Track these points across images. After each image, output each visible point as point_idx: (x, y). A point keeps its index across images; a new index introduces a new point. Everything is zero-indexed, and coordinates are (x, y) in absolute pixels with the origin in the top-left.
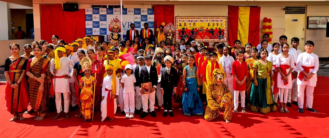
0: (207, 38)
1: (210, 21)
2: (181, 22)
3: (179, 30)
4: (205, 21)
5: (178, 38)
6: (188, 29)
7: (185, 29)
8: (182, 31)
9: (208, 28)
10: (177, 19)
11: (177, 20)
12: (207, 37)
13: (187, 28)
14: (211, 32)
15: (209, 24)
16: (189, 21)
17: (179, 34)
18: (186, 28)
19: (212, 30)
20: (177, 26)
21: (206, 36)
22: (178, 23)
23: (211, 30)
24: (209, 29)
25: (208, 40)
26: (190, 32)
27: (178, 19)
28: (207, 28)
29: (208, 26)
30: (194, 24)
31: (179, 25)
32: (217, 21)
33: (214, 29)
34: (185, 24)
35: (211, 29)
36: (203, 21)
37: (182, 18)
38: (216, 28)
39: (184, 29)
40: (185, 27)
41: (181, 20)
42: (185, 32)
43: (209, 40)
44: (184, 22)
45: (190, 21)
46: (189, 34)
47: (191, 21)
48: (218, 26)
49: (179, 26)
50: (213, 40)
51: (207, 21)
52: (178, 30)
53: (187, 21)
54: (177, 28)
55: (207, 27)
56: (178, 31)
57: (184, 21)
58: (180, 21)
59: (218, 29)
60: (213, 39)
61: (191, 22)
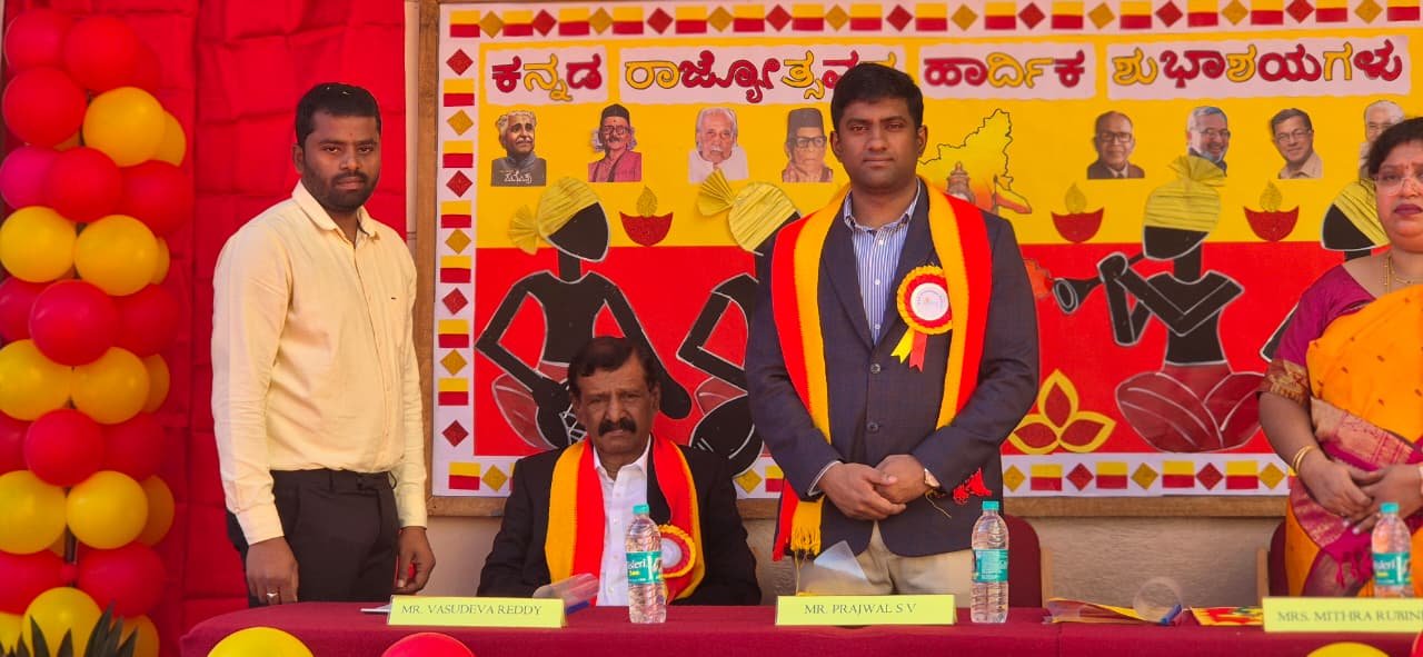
0: (1082, 433)
1: (1127, 71)
2: (523, 99)
3: (482, 254)
4: (1029, 74)
5: (465, 415)
6: (671, 240)
7: (618, 237)
8: (540, 285)
9: (1093, 221)
10: (448, 46)
11: (460, 62)
12: (1076, 415)
13: (649, 228)
14: (1165, 297)
15: (1107, 131)
16: (698, 73)
17: (486, 344)
18: (632, 225)
19: (1189, 267)
20: (446, 175)
21: (1058, 378)
22: (462, 125)
23: (1164, 266)
24: (1122, 226)
25: (1099, 462)
26: (717, 304)
27: (468, 45)
28: (1079, 225)
29: (1100, 170)
30: (792, 143)
31: (485, 147)
32: (1294, 66)
33: (1229, 228)
34: (605, 136)
35: (1159, 238)
36: (978, 75)
37: (544, 23)
38: (1273, 223)
39: (587, 226)
40: (618, 201)
41: (532, 50)
42: (618, 306)
43: (1127, 462)
44: (600, 98)
45: (720, 69)
46: (700, 335)
47: (744, 73)
48: (1295, 167)
49: (498, 179)
50: (1195, 462)
51: (1070, 70)
52: (467, 259)
53: (655, 74)
54: (459, 221)
55: (1074, 193)
56: (468, 290)
57: (594, 82)
58: (507, 76)
59: (1309, 230)
60: (1202, 442)
61: (737, 92)
